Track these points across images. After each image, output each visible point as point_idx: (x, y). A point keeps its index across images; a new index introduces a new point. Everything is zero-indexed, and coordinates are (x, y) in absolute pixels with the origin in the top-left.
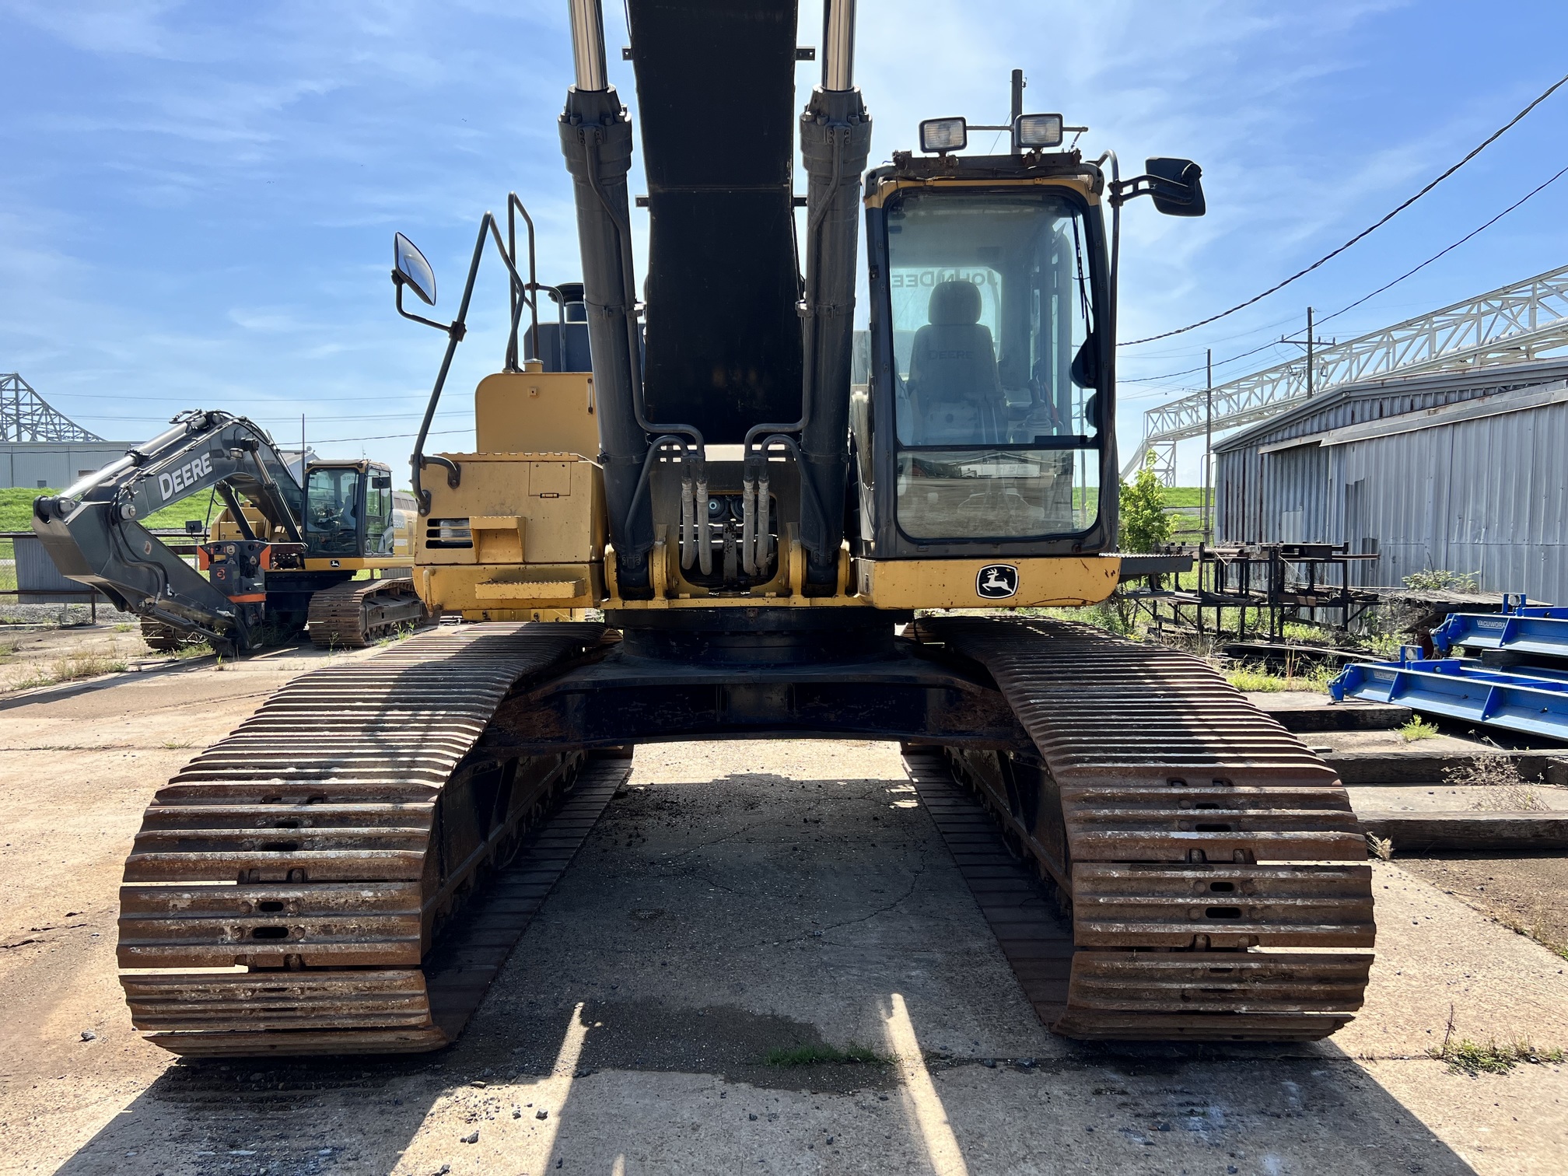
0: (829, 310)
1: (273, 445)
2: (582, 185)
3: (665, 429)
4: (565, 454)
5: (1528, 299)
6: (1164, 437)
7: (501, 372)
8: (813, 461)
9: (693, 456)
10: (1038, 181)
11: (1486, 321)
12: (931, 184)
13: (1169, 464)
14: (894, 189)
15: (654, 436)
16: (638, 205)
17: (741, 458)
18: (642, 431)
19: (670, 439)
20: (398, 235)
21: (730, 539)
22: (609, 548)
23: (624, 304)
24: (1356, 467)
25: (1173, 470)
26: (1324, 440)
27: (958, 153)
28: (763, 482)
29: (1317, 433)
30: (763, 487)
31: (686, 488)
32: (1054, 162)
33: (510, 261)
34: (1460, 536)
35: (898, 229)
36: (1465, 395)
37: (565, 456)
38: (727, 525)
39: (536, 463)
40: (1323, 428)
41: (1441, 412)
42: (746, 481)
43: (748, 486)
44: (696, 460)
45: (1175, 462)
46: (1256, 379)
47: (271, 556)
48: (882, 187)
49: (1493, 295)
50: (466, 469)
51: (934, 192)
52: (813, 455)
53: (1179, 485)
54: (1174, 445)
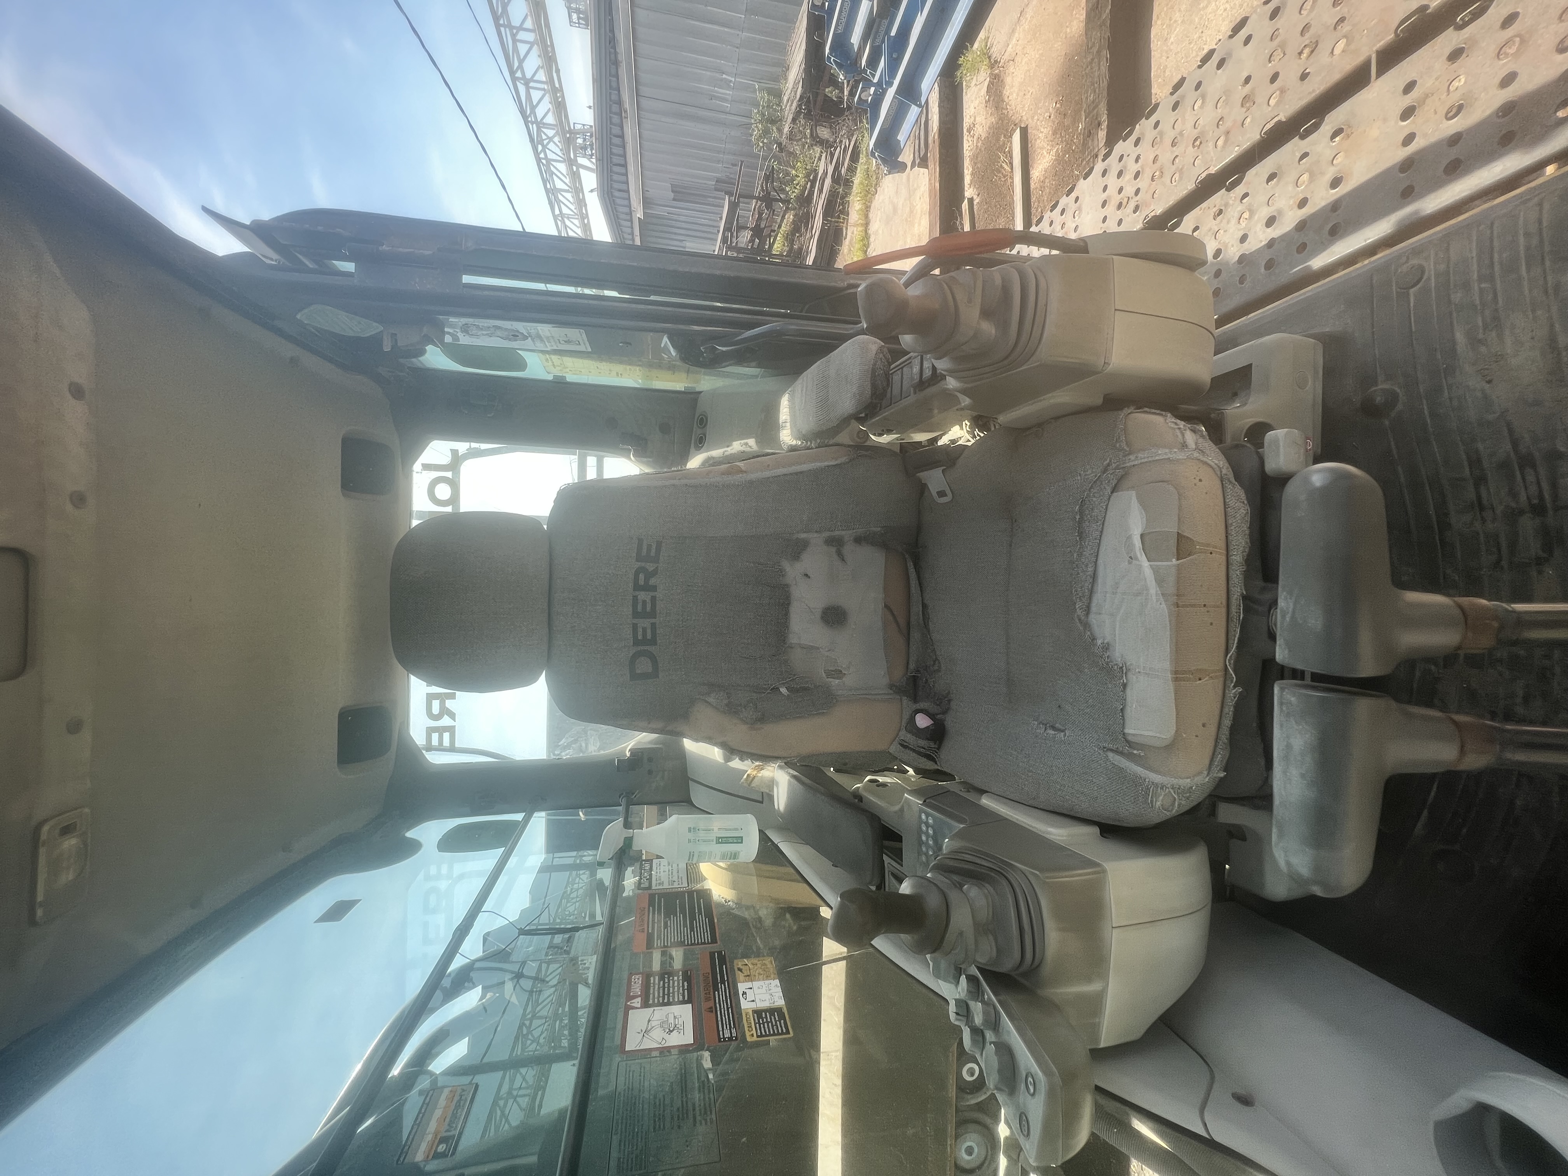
5: (539, 129)
11: (550, 155)
24: (662, 191)
26: (638, 215)
29: (632, 223)
34: (724, 100)
36: (614, 85)
40: (628, 218)
41: (627, 106)
49: (535, 149)
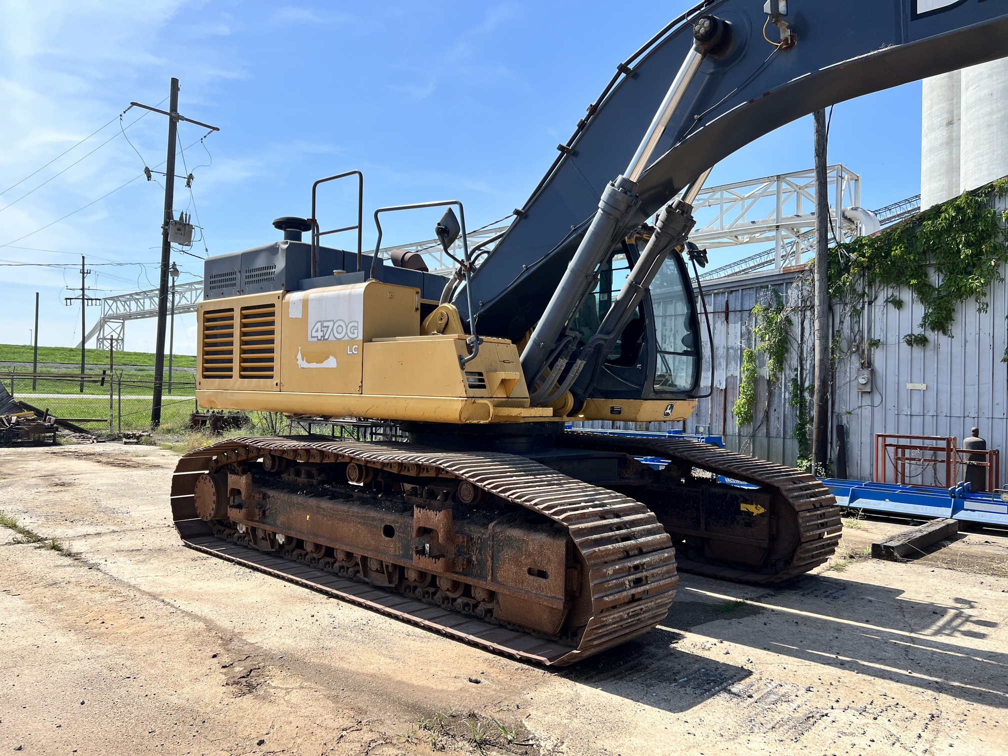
6: (117, 317)
13: (119, 335)
25: (122, 340)
45: (124, 334)
46: (187, 287)
53: (125, 350)
54: (123, 323)
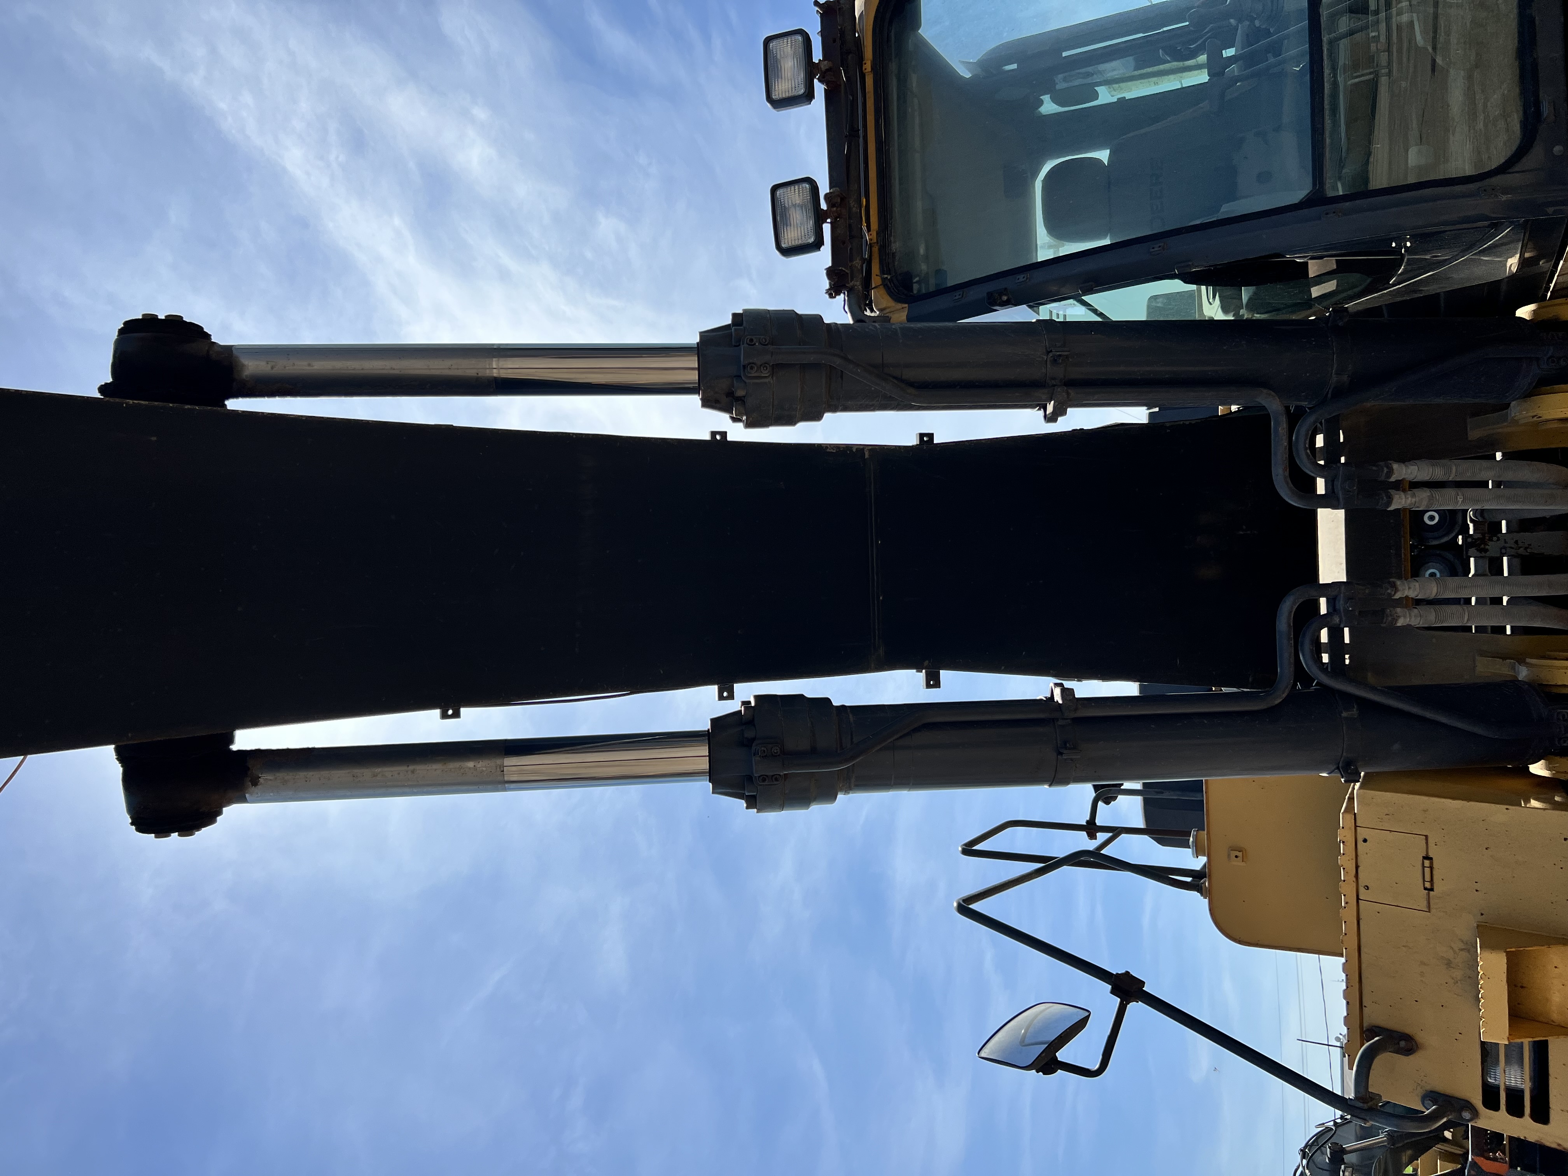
0: (1055, 361)
1: (1335, 1124)
2: (853, 780)
3: (1286, 655)
4: (1341, 835)
7: (1207, 900)
8: (1345, 378)
9: (1341, 604)
10: (868, 66)
12: (874, 234)
14: (882, 291)
15: (1300, 674)
16: (937, 685)
17: (1341, 514)
18: (1293, 698)
19: (1307, 646)
20: (983, 1054)
21: (1501, 543)
22: (1538, 769)
23: (1054, 720)
27: (824, 188)
28: (1391, 471)
30: (1402, 471)
31: (1405, 619)
32: (834, 41)
33: (1049, 864)
35: (939, 272)
37: (1344, 834)
38: (1472, 551)
39: (1362, 890)
42: (1389, 503)
43: (1400, 501)
44: (1349, 599)
47: (1488, 1158)
48: (880, 310)
50: (1375, 1016)
51: (886, 228)
52: (1335, 378)
